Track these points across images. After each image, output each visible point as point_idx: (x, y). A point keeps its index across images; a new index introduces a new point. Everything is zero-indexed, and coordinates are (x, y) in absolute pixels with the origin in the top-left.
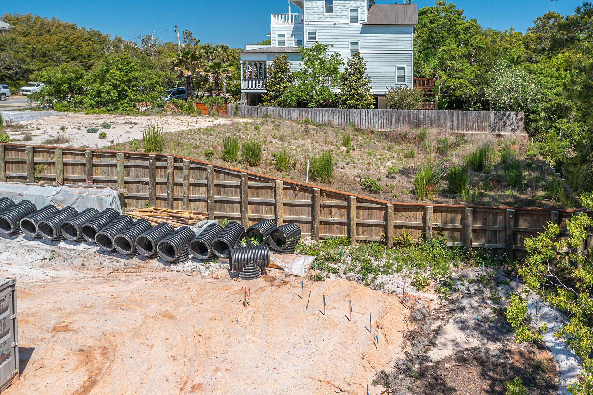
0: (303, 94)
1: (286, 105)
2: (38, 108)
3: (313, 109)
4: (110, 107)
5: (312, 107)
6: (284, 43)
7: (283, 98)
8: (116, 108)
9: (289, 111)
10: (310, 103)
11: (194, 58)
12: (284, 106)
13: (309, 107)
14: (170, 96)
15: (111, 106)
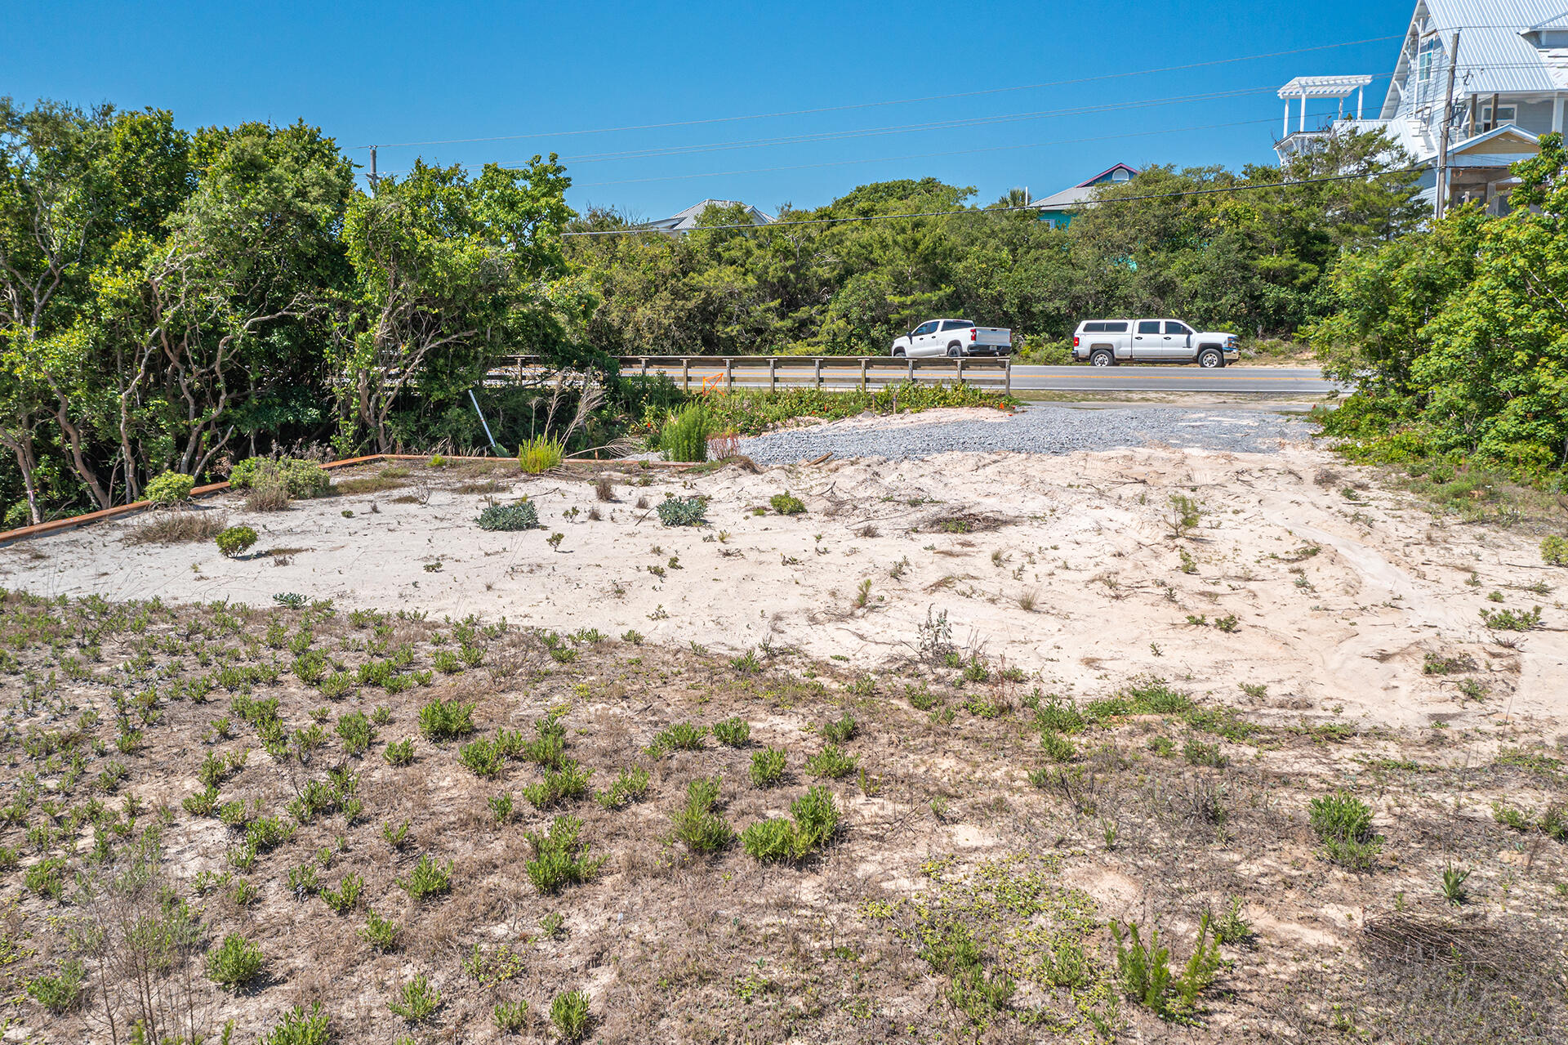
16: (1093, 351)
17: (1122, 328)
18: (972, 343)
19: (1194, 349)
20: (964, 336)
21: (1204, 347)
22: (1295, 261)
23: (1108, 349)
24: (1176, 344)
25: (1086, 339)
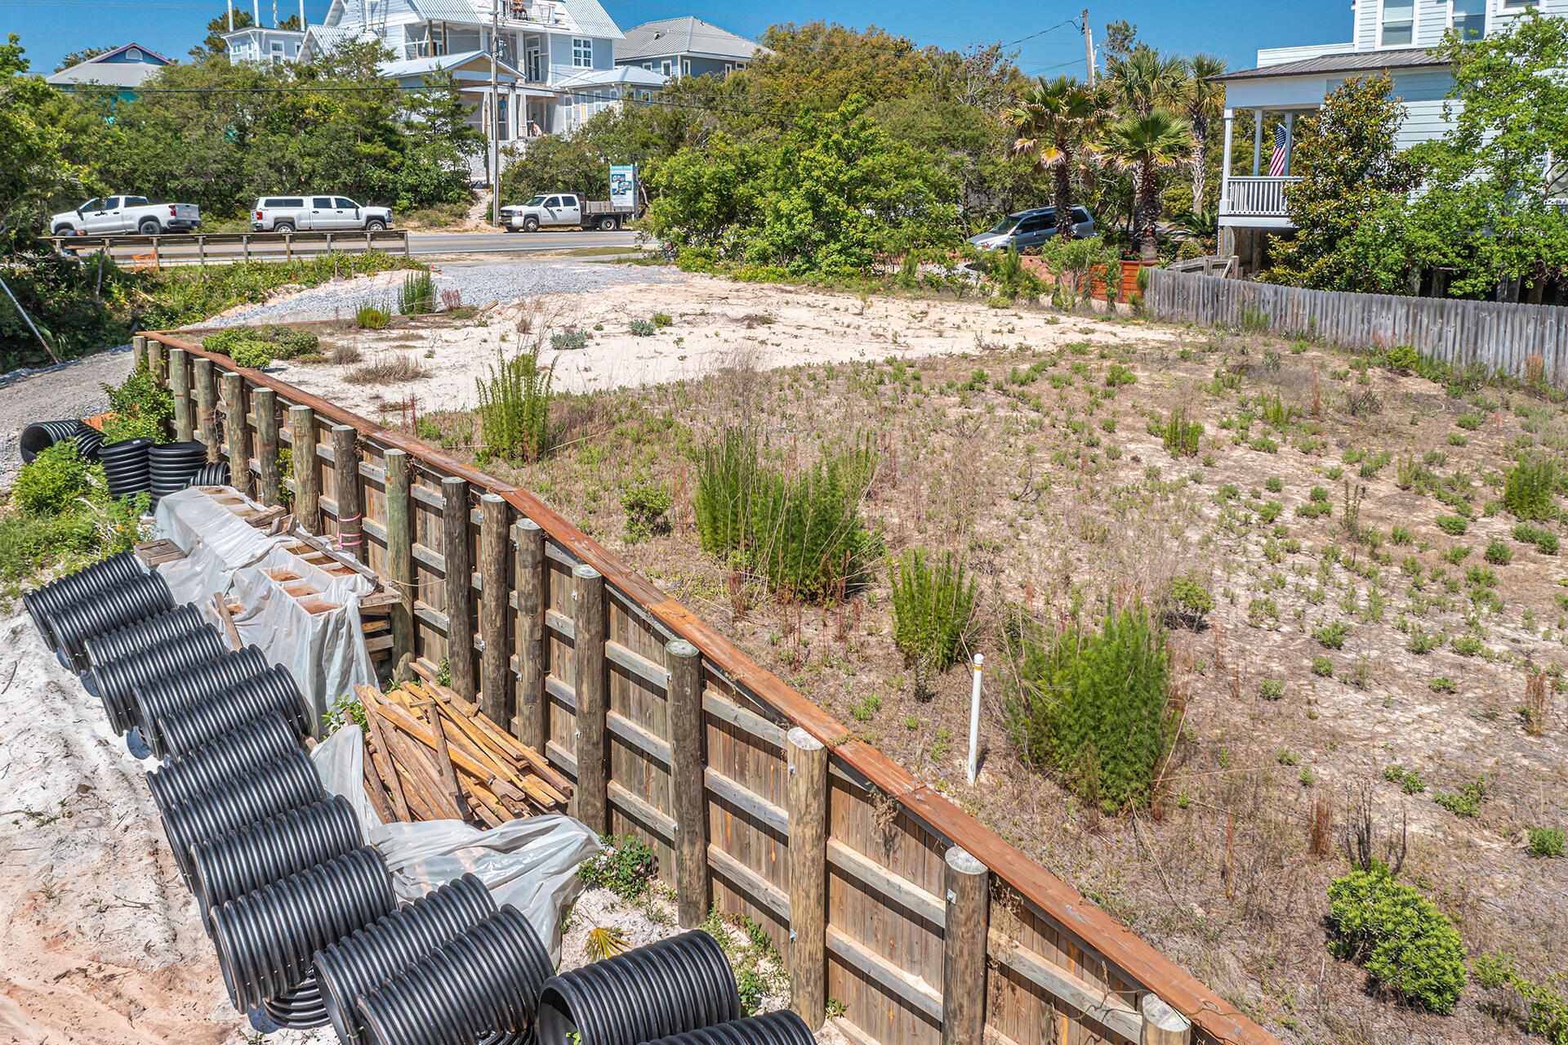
0: (1433, 238)
1: (1358, 281)
2: (655, 258)
3: (1471, 303)
4: (795, 264)
5: (1466, 296)
6: (1406, 29)
7: (1347, 251)
8: (813, 265)
9: (1366, 308)
10: (1463, 275)
11: (1080, 105)
12: (1352, 285)
13: (1453, 296)
14: (1014, 234)
15: (798, 260)
16: (276, 224)
17: (299, 203)
18: (173, 218)
19: (363, 221)
20: (162, 212)
21: (370, 218)
22: (386, 148)
23: (291, 223)
24: (347, 217)
25: (268, 214)
